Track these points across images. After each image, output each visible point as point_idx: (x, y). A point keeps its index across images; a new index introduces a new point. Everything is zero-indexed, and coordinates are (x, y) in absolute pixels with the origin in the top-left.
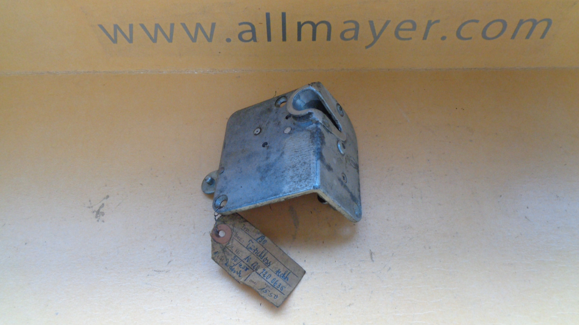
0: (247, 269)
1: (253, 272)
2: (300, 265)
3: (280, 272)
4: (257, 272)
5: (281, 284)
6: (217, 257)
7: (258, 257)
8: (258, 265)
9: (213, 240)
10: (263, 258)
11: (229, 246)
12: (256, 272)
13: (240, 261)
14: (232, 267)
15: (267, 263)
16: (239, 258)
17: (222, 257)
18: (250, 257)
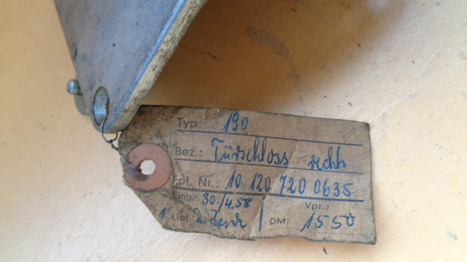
0: (247, 202)
1: (264, 197)
2: (345, 118)
3: (318, 161)
4: (272, 192)
5: (337, 184)
6: (171, 220)
7: (252, 162)
8: (265, 177)
9: (138, 192)
10: (265, 158)
11: (178, 181)
12: (271, 194)
13: (222, 195)
14: (214, 218)
15: (279, 162)
16: (216, 192)
17: (182, 211)
18: (236, 176)
